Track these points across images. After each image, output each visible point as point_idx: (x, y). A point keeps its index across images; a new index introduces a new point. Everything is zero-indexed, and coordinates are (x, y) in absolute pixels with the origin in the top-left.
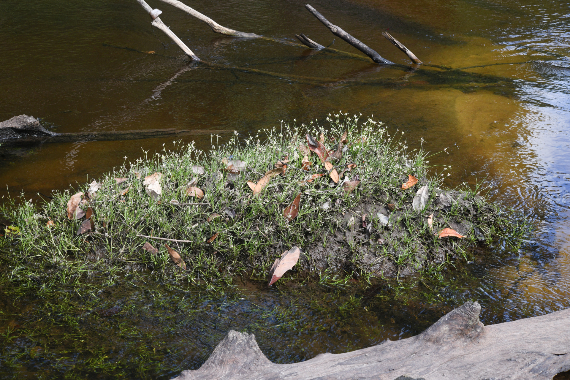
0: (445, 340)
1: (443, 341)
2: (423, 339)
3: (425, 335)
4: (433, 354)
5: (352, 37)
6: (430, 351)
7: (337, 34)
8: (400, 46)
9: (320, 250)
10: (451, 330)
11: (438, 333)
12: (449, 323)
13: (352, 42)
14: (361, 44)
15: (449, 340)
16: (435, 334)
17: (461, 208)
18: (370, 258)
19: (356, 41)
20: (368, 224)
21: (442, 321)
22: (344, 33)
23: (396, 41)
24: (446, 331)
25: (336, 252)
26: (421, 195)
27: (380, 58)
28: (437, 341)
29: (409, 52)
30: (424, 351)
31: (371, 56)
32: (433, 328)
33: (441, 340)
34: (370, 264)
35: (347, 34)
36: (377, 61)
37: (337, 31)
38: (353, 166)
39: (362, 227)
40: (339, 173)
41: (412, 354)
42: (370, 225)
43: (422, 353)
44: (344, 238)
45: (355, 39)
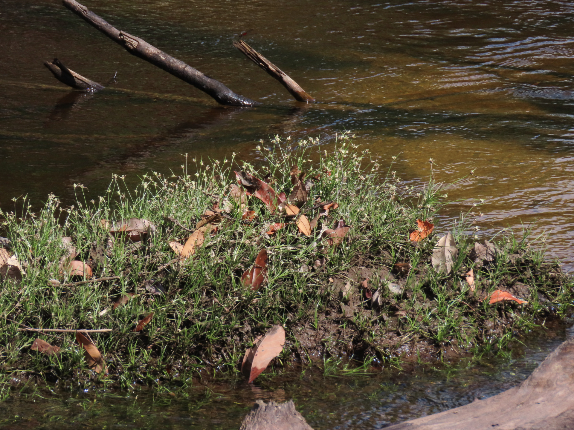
0: (558, 383)
1: (557, 384)
2: (529, 385)
3: (531, 380)
4: (546, 402)
5: (169, 57)
6: (540, 399)
7: (137, 53)
8: (270, 67)
9: (309, 333)
10: (565, 368)
11: (548, 373)
12: (562, 359)
13: (169, 66)
14: (190, 70)
15: (564, 383)
16: (546, 376)
17: (512, 261)
18: (391, 338)
19: (180, 65)
20: (373, 294)
21: (551, 358)
22: (151, 50)
23: (263, 58)
24: (558, 370)
25: (334, 335)
26: (443, 247)
27: (231, 94)
28: (548, 385)
29: (288, 79)
30: (533, 399)
31: (212, 92)
32: (540, 369)
33: (554, 383)
34: (394, 346)
35: (159, 51)
36: (225, 101)
37: (139, 45)
38: (333, 206)
39: (366, 299)
40: (310, 220)
41: (518, 405)
42: (377, 294)
43: (531, 403)
44: (342, 315)
45: (175, 60)
